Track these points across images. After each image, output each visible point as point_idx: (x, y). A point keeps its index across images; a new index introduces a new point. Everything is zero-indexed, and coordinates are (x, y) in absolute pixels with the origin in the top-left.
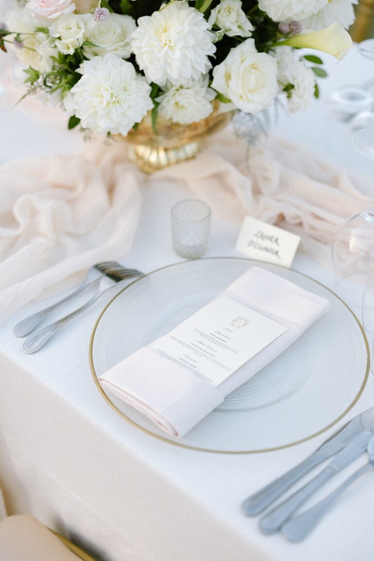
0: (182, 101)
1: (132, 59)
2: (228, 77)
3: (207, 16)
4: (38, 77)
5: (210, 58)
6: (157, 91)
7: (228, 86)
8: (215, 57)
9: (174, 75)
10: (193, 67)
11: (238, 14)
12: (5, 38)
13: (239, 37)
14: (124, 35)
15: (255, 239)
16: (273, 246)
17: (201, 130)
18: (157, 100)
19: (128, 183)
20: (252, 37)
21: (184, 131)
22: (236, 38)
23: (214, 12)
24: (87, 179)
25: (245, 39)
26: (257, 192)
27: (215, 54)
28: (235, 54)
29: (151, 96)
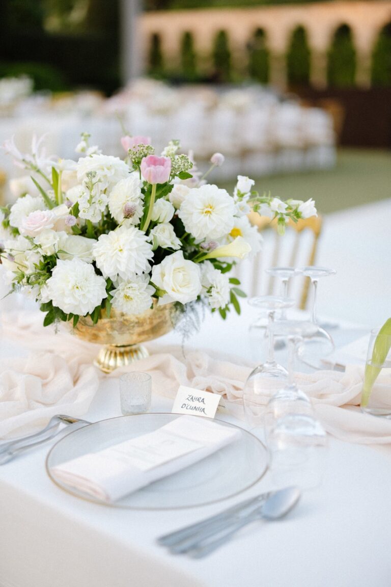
0: (130, 293)
1: (94, 263)
2: (163, 275)
3: (147, 234)
4: (24, 277)
5: (150, 262)
6: (111, 286)
7: (163, 281)
8: (153, 260)
9: (122, 269)
10: (136, 265)
11: (170, 234)
12: (2, 254)
13: (171, 248)
14: (89, 249)
15: (187, 402)
16: (201, 405)
17: (147, 327)
18: (111, 293)
19: (90, 374)
20: (180, 249)
21: (133, 326)
22: (169, 250)
23: (152, 231)
24: (56, 371)
25: (176, 251)
26: (191, 376)
27: (152, 258)
28: (168, 259)
29: (106, 289)
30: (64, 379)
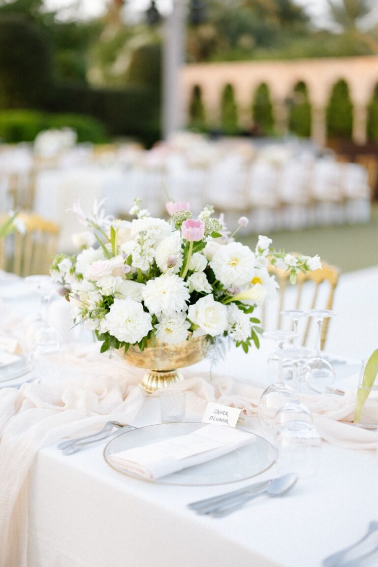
0: (170, 326)
1: (143, 303)
2: (197, 313)
3: (185, 280)
4: (87, 312)
5: (187, 302)
6: (155, 322)
7: (197, 317)
8: (190, 302)
9: (165, 307)
10: (177, 305)
11: (204, 280)
12: (70, 294)
13: (204, 292)
14: (139, 291)
15: (214, 415)
16: (225, 417)
17: (183, 355)
18: (156, 326)
19: (136, 393)
20: (212, 293)
21: (172, 354)
22: (202, 293)
23: (189, 278)
24: (109, 389)
25: (208, 294)
26: (218, 395)
27: (189, 299)
28: (201, 301)
29: (152, 323)
30: (116, 395)
